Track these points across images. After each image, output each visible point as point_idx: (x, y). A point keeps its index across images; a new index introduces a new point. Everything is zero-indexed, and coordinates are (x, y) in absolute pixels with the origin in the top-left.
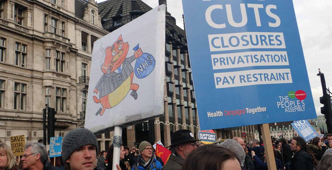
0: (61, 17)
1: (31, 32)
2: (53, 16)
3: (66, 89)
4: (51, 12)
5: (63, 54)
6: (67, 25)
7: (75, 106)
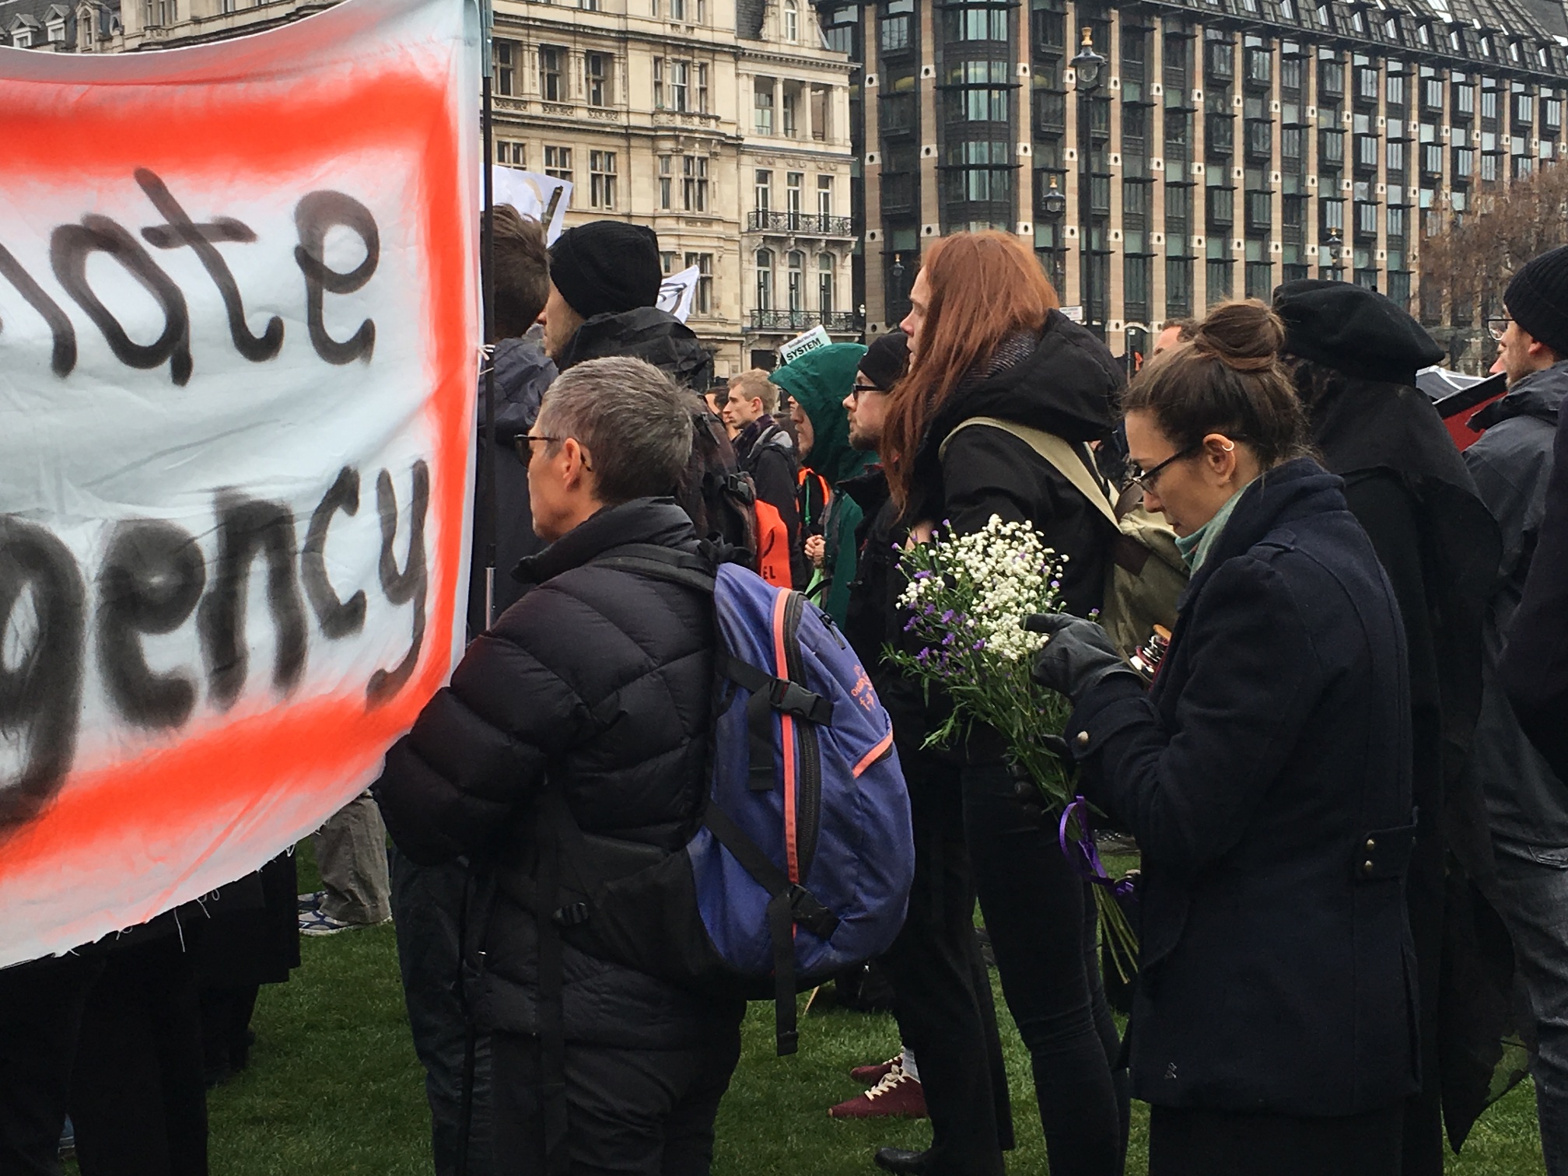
0: (696, 52)
1: (623, 120)
2: (676, 57)
3: (711, 255)
4: (669, 49)
5: (702, 160)
6: (713, 70)
7: (736, 295)
